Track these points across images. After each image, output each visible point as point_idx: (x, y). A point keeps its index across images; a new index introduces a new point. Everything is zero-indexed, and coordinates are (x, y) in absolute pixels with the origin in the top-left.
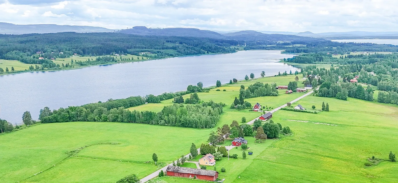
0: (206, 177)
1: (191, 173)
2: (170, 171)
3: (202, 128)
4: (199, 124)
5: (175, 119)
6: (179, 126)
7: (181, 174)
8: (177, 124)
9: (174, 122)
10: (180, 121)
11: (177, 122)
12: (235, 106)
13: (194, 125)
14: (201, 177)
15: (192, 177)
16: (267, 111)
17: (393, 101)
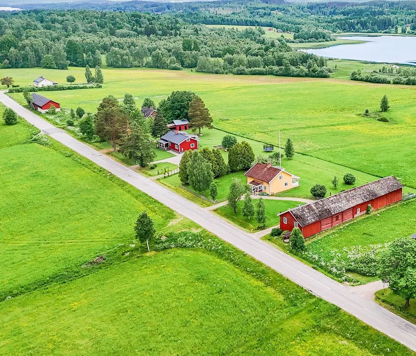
0: (389, 195)
1: (360, 201)
2: (313, 221)
14: (379, 202)
15: (362, 213)
17: (136, 62)
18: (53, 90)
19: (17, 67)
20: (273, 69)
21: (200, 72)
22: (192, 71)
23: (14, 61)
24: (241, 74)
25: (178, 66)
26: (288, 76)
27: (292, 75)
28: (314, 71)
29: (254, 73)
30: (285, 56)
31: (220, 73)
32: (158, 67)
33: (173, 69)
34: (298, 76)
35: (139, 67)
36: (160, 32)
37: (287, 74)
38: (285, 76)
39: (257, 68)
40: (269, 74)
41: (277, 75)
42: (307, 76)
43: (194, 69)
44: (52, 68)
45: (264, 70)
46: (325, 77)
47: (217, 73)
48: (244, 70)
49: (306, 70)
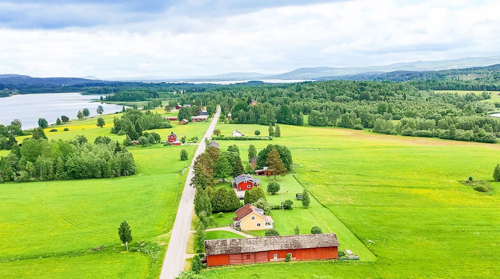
0: (318, 250)
1: (277, 248)
2: (219, 253)
3: (116, 176)
4: (110, 170)
5: (53, 164)
6: (63, 179)
7: (248, 255)
8: (57, 174)
9: (51, 170)
10: (65, 169)
11: (58, 171)
12: (132, 141)
13: (100, 172)
14: (304, 254)
15: (281, 259)
16: (195, 143)
17: (330, 122)
18: (239, 140)
19: (243, 123)
20: (440, 132)
21: (376, 132)
22: (369, 131)
23: (241, 119)
24: (408, 135)
25: (360, 127)
26: (453, 140)
27: (456, 138)
28: (480, 136)
29: (420, 135)
30: (459, 120)
31: (391, 134)
32: (345, 127)
33: (356, 129)
34: (463, 140)
35: (331, 126)
36: (372, 98)
37: (451, 137)
38: (450, 139)
39: (425, 131)
40: (435, 137)
41: (441, 138)
42: (472, 140)
43: (371, 130)
44: (264, 125)
45: (431, 132)
46: (491, 142)
47: (388, 133)
48: (411, 132)
49: (472, 135)
